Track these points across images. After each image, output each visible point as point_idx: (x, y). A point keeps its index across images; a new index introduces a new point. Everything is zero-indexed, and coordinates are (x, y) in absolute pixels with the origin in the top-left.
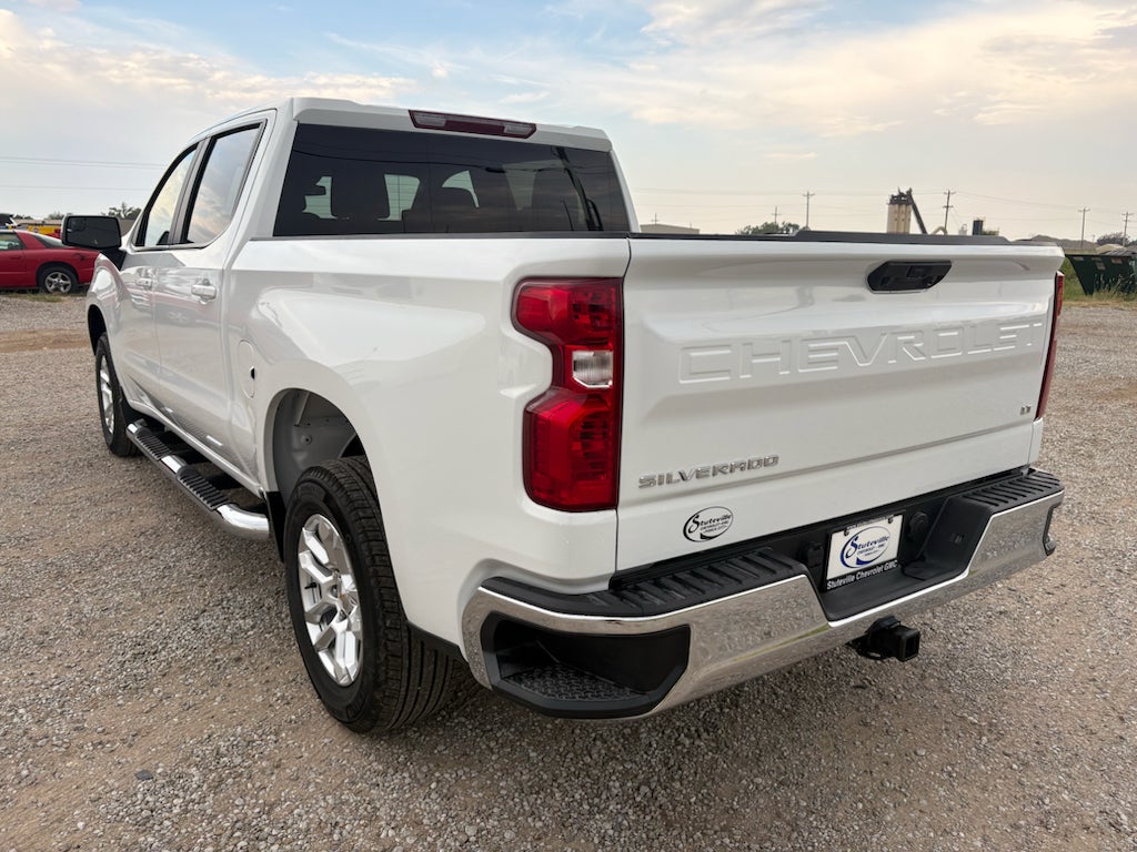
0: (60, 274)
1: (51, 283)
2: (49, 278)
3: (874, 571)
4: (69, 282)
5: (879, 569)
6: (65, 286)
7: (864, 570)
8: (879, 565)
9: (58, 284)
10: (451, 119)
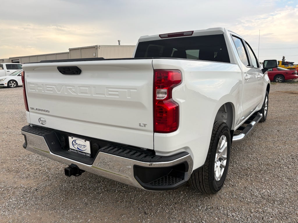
0: (280, 77)
1: (277, 79)
2: (277, 78)
3: (83, 154)
4: (282, 79)
5: (85, 154)
6: (281, 81)
7: (80, 152)
8: (84, 153)
9: (279, 80)
10: (169, 34)
